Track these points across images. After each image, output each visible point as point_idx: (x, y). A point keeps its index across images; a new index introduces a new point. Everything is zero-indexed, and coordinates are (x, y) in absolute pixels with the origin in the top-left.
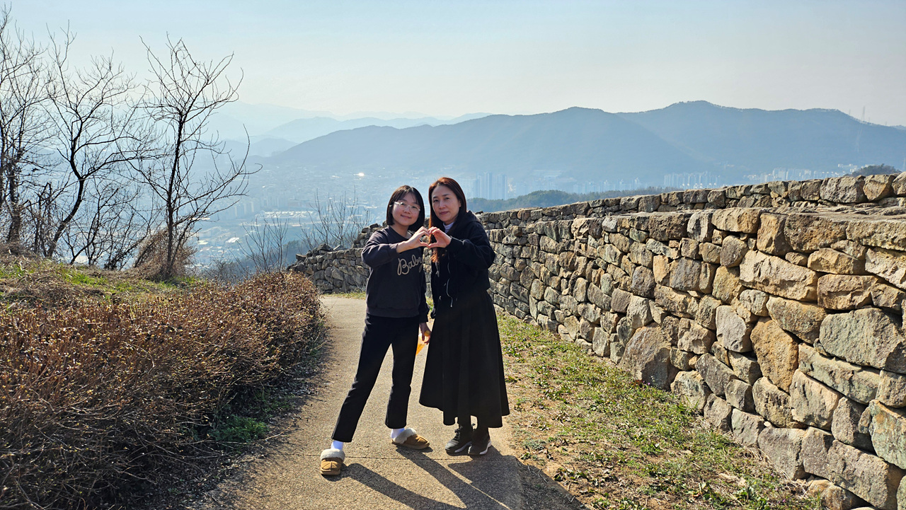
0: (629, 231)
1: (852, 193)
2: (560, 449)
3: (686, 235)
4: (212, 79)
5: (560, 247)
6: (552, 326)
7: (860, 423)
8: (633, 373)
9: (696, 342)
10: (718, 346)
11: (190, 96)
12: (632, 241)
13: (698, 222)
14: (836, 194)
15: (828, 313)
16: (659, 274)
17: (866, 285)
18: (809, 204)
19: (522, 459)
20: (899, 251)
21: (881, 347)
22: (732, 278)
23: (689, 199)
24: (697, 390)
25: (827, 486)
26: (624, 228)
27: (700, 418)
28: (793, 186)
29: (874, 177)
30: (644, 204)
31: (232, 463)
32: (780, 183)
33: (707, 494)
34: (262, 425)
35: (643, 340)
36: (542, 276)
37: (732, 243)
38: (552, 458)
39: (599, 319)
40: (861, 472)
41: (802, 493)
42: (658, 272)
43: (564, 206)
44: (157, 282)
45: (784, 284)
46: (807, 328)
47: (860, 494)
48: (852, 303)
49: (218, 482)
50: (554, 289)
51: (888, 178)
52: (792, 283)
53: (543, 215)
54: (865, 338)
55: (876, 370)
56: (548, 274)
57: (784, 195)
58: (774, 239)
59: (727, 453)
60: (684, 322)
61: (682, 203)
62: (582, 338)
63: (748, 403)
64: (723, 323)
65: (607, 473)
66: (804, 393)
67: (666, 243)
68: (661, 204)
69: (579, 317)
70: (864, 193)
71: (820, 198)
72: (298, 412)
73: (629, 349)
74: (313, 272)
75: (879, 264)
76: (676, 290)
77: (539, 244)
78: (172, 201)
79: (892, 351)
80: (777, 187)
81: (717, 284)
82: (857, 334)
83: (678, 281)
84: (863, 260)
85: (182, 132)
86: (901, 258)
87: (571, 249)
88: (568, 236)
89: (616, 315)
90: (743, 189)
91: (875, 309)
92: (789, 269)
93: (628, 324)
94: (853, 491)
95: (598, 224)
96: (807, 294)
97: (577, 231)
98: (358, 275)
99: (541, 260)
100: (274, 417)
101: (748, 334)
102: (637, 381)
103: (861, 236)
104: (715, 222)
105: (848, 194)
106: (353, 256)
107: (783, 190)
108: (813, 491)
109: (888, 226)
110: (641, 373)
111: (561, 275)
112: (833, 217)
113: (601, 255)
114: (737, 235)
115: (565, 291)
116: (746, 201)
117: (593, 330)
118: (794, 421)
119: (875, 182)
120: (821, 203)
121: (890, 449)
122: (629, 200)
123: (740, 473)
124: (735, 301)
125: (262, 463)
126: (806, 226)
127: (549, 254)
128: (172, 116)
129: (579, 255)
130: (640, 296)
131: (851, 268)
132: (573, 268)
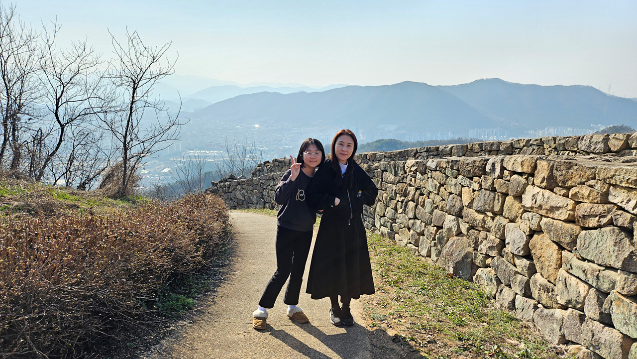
0: (445, 170)
1: (601, 146)
2: (396, 321)
3: (485, 173)
4: (157, 59)
5: (397, 180)
6: (390, 235)
7: (604, 306)
8: (447, 269)
9: (491, 248)
10: (507, 251)
11: (141, 70)
12: (447, 177)
13: (493, 165)
14: (589, 147)
15: (583, 230)
16: (466, 200)
17: (609, 211)
18: (570, 153)
19: (370, 327)
20: (632, 188)
21: (618, 254)
22: (517, 204)
23: (487, 148)
24: (491, 282)
25: (581, 349)
26: (442, 167)
27: (493, 301)
28: (559, 140)
29: (616, 135)
30: (456, 151)
31: (170, 326)
32: (551, 138)
33: (498, 353)
34: (191, 300)
35: (454, 246)
36: (384, 199)
37: (517, 180)
38: (391, 327)
39: (424, 230)
40: (604, 340)
41: (563, 354)
42: (465, 199)
43: (400, 151)
44: (116, 199)
45: (553, 209)
46: (568, 240)
47: (604, 355)
48: (599, 223)
49: (161, 339)
50: (392, 209)
51: (625, 136)
52: (558, 208)
53: (385, 157)
54: (608, 247)
55: (615, 270)
56: (388, 198)
57: (553, 146)
58: (546, 178)
59: (512, 325)
60: (483, 234)
61: (482, 150)
62: (411, 243)
63: (527, 291)
64: (510, 235)
65: (429, 338)
66: (566, 284)
67: (471, 179)
68: (467, 151)
69: (409, 229)
70: (609, 146)
71: (578, 149)
72: (215, 292)
73: (444, 252)
74: (223, 194)
75: (618, 197)
76: (477, 211)
77: (382, 177)
78: (127, 143)
79: (626, 257)
80: (549, 141)
81: (506, 208)
82: (603, 244)
83: (479, 205)
84: (607, 194)
85: (135, 95)
86: (633, 193)
87: (404, 181)
88: (402, 172)
89: (435, 228)
90: (525, 141)
91: (615, 227)
92: (556, 198)
93: (444, 235)
94: (599, 353)
95: (424, 165)
96: (569, 216)
97: (409, 169)
98: (255, 196)
99: (383, 189)
100: (198, 295)
101: (527, 243)
102: (449, 274)
103: (606, 177)
104: (506, 164)
105: (598, 147)
106: (251, 183)
107: (553, 143)
108: (571, 353)
109: (624, 170)
110: (452, 269)
111: (397, 199)
112: (587, 164)
113: (425, 186)
114: (521, 174)
115: (400, 211)
116: (527, 150)
117: (419, 238)
118: (558, 304)
119: (617, 139)
120: (579, 153)
121: (624, 324)
122: (445, 148)
123: (520, 339)
124: (518, 219)
125: (191, 327)
126: (568, 169)
127: (389, 185)
128: (128, 84)
129: (410, 185)
130: (452, 215)
131: (599, 199)
132: (405, 195)
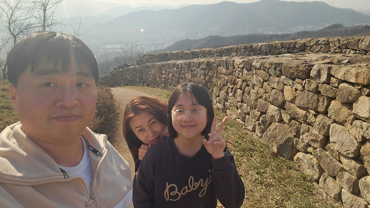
0: (269, 69)
3: (309, 77)
5: (228, 73)
9: (313, 140)
10: (331, 148)
12: (270, 75)
16: (288, 96)
22: (346, 110)
23: (287, 46)
24: (313, 167)
26: (266, 67)
28: (343, 41)
32: (335, 39)
35: (277, 130)
36: (219, 85)
39: (250, 112)
43: (226, 48)
50: (225, 92)
56: (222, 85)
57: (338, 45)
60: (304, 127)
61: (283, 48)
62: (239, 119)
63: (355, 189)
67: (294, 79)
68: (272, 48)
76: (300, 107)
77: (217, 70)
81: (332, 111)
83: (302, 103)
87: (234, 73)
88: (232, 67)
89: (259, 113)
93: (267, 119)
95: (250, 64)
97: (237, 66)
98: (138, 78)
99: (218, 78)
101: (359, 148)
102: (274, 153)
104: (334, 73)
107: (337, 43)
110: (276, 149)
111: (228, 86)
113: (251, 80)
114: (353, 84)
115: (231, 94)
117: (246, 117)
124: (348, 124)
127: (222, 75)
129: (238, 78)
130: (275, 106)
132: (235, 83)
